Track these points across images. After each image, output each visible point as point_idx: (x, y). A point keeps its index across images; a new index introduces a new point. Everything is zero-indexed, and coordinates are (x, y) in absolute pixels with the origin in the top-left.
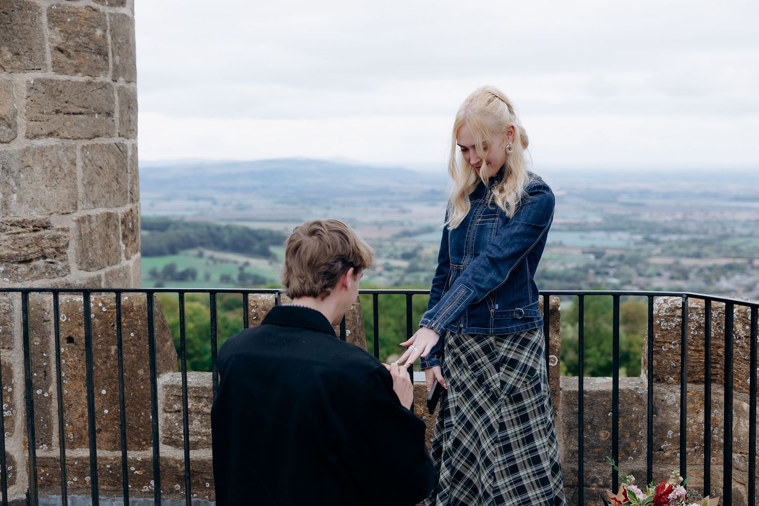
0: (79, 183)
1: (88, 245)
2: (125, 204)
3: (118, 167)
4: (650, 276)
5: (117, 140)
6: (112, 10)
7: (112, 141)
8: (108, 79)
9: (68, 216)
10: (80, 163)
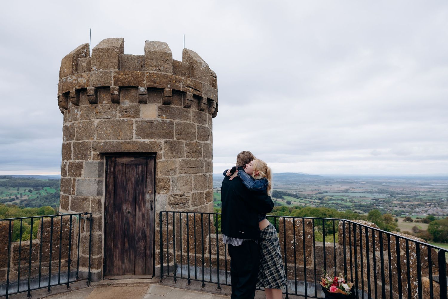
0: (193, 184)
1: (195, 200)
2: (206, 190)
3: (204, 180)
4: (393, 207)
5: (204, 174)
6: (204, 142)
7: (202, 174)
8: (202, 159)
9: (189, 193)
10: (193, 180)
